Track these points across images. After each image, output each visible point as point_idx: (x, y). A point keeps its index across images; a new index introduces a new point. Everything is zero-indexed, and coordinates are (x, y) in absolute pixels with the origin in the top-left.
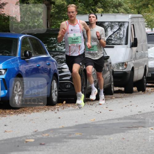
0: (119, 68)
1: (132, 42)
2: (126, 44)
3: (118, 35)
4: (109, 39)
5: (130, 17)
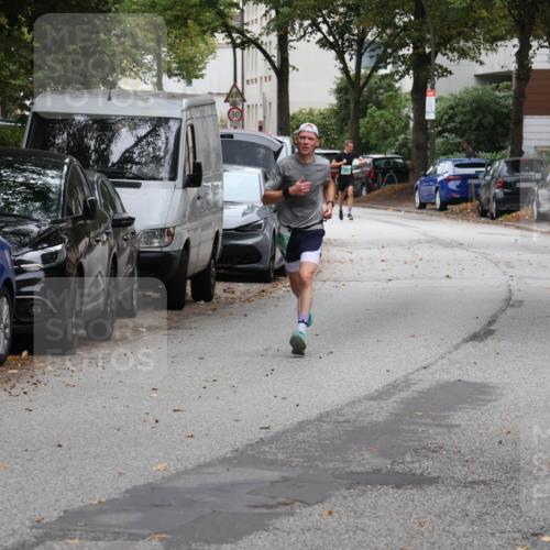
0: (151, 243)
1: (187, 173)
2: (173, 177)
5: (184, 107)
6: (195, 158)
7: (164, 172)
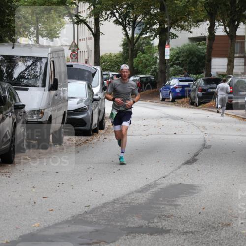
0: (33, 117)
1: (51, 83)
2: (44, 86)
3: (33, 72)
4: (21, 76)
5: (49, 52)
6: (54, 76)
7: (40, 83)
